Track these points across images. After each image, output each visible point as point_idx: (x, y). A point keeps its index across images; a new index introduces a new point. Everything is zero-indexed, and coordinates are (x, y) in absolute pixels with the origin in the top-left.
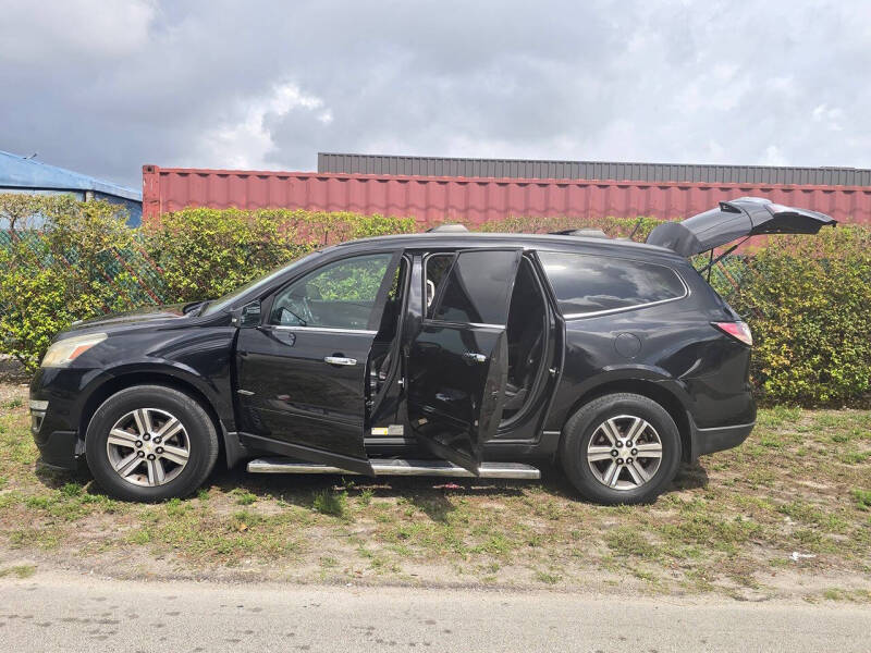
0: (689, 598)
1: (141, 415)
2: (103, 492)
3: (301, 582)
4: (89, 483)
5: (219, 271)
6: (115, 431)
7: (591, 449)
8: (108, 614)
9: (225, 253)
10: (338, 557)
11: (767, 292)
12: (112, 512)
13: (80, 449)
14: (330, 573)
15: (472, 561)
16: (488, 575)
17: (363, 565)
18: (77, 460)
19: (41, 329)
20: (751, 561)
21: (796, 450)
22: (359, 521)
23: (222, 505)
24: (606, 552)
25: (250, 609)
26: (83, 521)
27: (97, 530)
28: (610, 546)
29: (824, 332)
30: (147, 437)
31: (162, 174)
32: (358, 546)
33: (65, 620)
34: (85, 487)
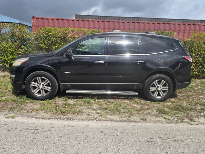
0: (179, 124)
1: (39, 79)
2: (30, 98)
3: (83, 120)
4: (26, 96)
5: (53, 43)
6: (33, 83)
7: (151, 88)
8: (36, 128)
9: (55, 39)
10: (91, 114)
11: (190, 50)
12: (33, 103)
13: (24, 87)
14: (90, 117)
15: (124, 115)
16: (128, 118)
17: (97, 116)
18: (23, 89)
19: (9, 58)
20: (192, 115)
21: (197, 89)
22: (94, 105)
23: (60, 101)
24: (157, 113)
25: (71, 127)
26: (26, 105)
27: (30, 107)
28: (157, 112)
29: (203, 60)
30: (40, 84)
31: (37, 19)
32: (95, 111)
33: (26, 129)
34: (25, 96)
